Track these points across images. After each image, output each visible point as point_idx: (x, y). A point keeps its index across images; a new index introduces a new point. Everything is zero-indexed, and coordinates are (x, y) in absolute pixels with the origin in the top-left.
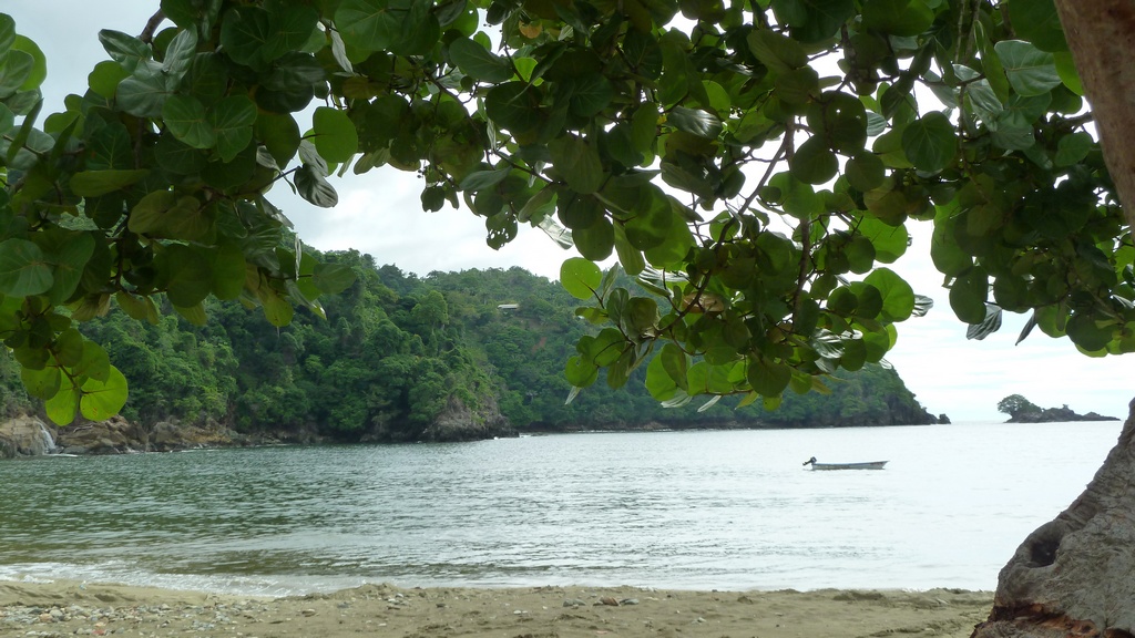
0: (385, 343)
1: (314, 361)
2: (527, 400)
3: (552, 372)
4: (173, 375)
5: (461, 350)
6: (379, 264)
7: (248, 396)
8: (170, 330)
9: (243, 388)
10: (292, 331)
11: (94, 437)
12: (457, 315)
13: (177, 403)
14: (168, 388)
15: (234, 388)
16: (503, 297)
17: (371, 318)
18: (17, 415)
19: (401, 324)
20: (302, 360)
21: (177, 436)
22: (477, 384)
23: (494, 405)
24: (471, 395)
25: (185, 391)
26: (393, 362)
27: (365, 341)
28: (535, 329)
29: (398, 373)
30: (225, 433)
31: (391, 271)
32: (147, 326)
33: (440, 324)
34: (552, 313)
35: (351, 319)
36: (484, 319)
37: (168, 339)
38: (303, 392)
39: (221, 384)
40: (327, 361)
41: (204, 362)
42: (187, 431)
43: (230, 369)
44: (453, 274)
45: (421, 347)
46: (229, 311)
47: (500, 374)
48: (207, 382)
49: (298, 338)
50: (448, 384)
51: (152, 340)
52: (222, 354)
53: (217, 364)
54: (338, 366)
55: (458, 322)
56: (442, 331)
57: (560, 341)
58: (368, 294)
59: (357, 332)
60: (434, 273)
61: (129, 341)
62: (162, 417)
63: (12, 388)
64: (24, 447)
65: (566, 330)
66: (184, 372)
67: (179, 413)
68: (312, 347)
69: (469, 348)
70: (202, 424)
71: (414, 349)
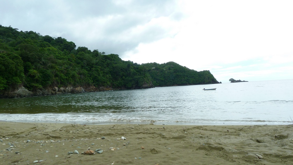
0: (134, 74)
1: (124, 77)
2: (157, 82)
3: (160, 78)
4: (102, 80)
5: (146, 75)
6: (134, 63)
7: (114, 83)
8: (102, 73)
10: (120, 73)
11: (90, 90)
12: (145, 69)
13: (103, 84)
14: (102, 82)
15: (112, 82)
16: (153, 67)
17: (132, 70)
18: (78, 87)
19: (137, 71)
20: (122, 77)
21: (103, 89)
22: (149, 80)
23: (151, 83)
24: (148, 81)
25: (104, 82)
26: (136, 77)
28: (158, 71)
31: (136, 64)
32: (98, 73)
33: (143, 71)
34: (160, 69)
35: (129, 71)
36: (150, 70)
37: (101, 75)
38: (122, 82)
39: (110, 81)
40: (126, 77)
41: (107, 78)
42: (105, 88)
43: (111, 79)
44: (145, 64)
46: (110, 70)
47: (152, 78)
48: (108, 81)
50: (144, 80)
51: (99, 75)
52: (110, 77)
53: (109, 78)
54: (127, 78)
55: (145, 70)
56: (143, 72)
57: (161, 73)
58: (132, 67)
59: (130, 73)
60: (142, 64)
61: (96, 75)
62: (101, 87)
63: (77, 83)
64: (79, 91)
65: (162, 71)
66: (104, 79)
67: (103, 86)
68: (123, 75)
69: (148, 75)
70: (107, 87)
71: (139, 75)
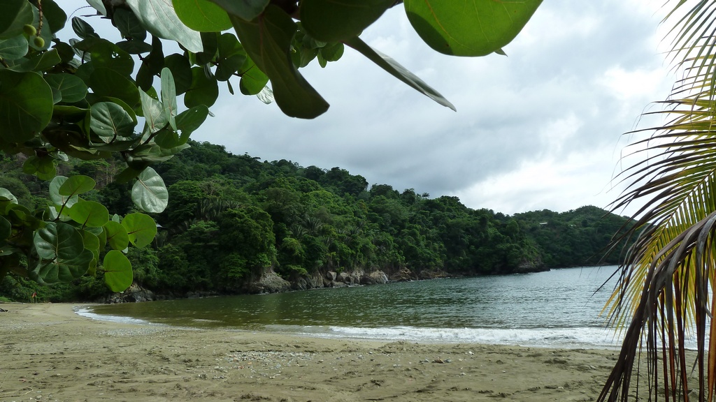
0: (497, 240)
1: (473, 247)
2: (554, 257)
3: (562, 246)
4: (425, 255)
5: (525, 241)
6: (495, 213)
7: (451, 261)
8: (423, 240)
9: (449, 258)
10: (464, 238)
11: (400, 277)
12: (523, 228)
13: (427, 264)
14: (423, 259)
15: (446, 258)
16: (541, 221)
17: (491, 231)
18: (376, 271)
19: (502, 233)
20: (468, 247)
21: (428, 275)
22: (532, 252)
23: (540, 259)
24: (530, 256)
25: (430, 260)
26: (500, 246)
27: (490, 239)
28: (554, 231)
29: (502, 250)
30: (444, 273)
31: (500, 215)
32: (416, 239)
33: (516, 232)
34: (560, 224)
35: (484, 232)
36: (533, 229)
37: (422, 243)
38: (469, 258)
39: (441, 258)
40: (477, 247)
41: (435, 250)
42: (431, 273)
43: (444, 252)
44: (523, 214)
45: (510, 240)
46: (442, 232)
47: (542, 248)
48: (437, 257)
49: (466, 239)
50: (521, 253)
51: (418, 243)
52: (441, 247)
53: (439, 250)
54: (481, 249)
55: (524, 230)
56: (517, 234)
57: (564, 235)
58: (490, 223)
59: (487, 237)
60: (516, 214)
61: (410, 244)
62: (422, 269)
63: (373, 262)
64: (378, 280)
65: (566, 230)
66: (429, 253)
67: (428, 267)
68: (471, 243)
69: (530, 240)
70: (436, 271)
71: (508, 241)
